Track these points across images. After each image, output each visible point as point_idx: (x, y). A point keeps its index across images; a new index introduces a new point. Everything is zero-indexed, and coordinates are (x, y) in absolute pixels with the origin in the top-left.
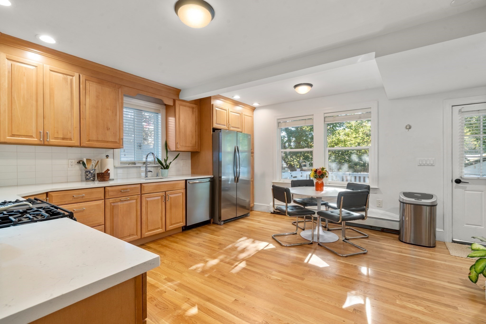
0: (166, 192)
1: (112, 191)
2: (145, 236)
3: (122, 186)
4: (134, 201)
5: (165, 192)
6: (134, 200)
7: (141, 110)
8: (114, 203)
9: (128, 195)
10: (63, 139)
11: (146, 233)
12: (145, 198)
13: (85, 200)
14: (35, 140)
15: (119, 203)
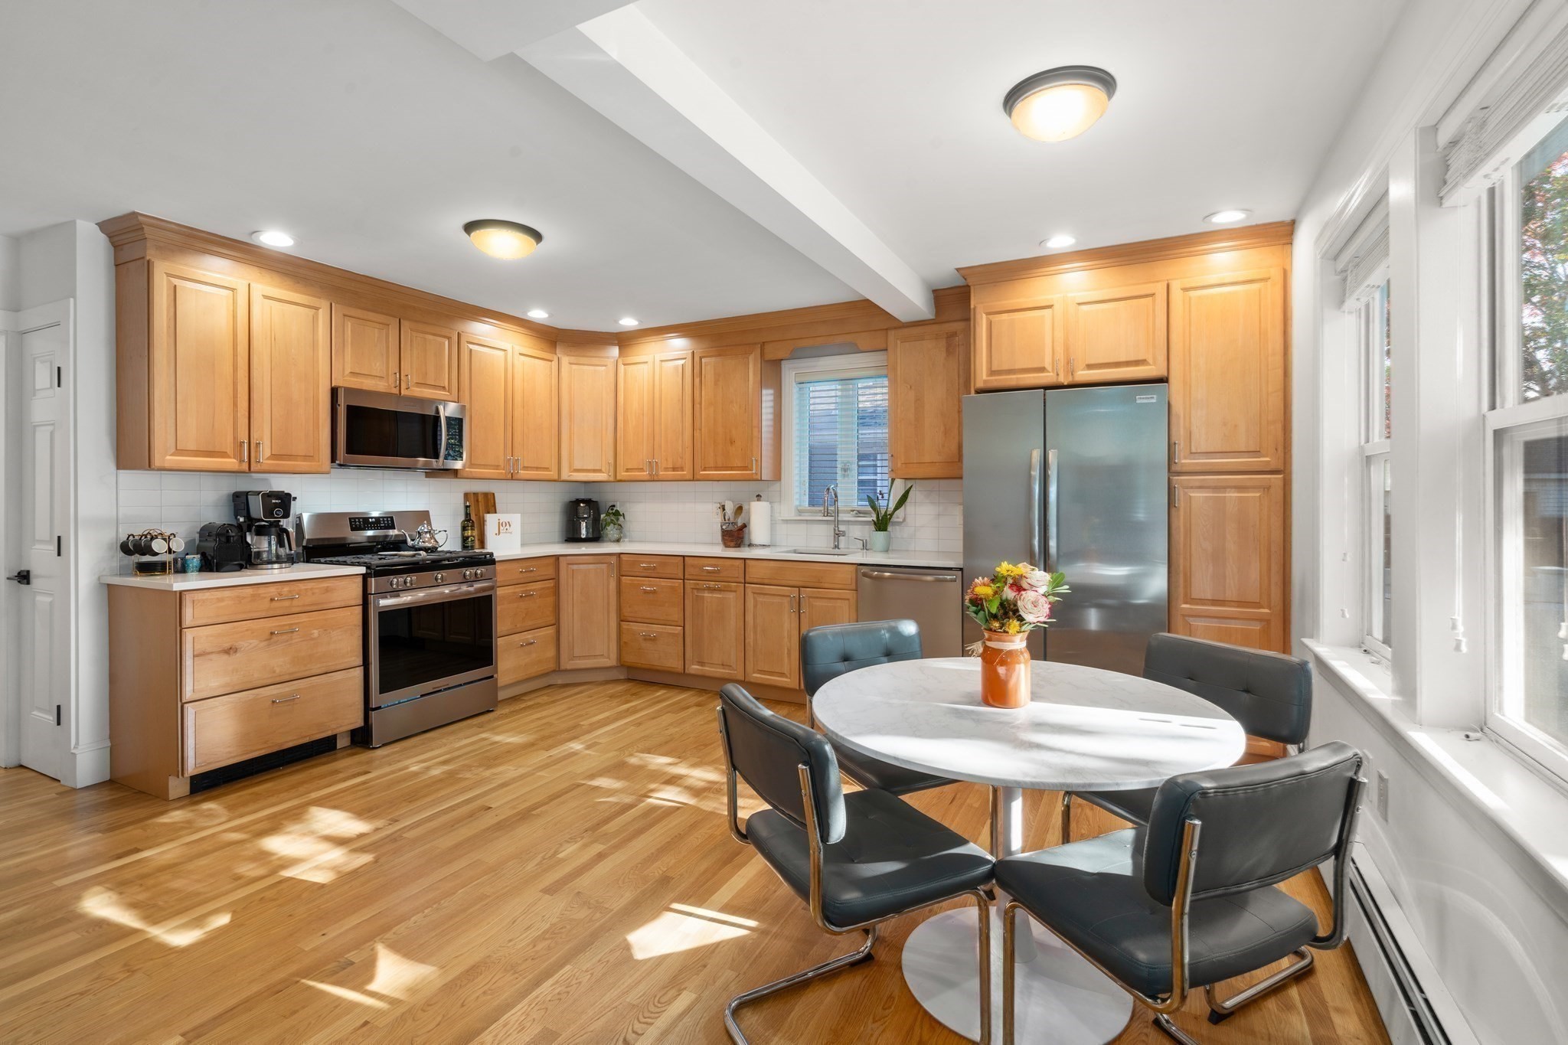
0: (802, 589)
1: (692, 566)
2: (752, 680)
3: (710, 559)
4: (731, 595)
5: (799, 587)
6: (731, 591)
7: (852, 379)
8: (698, 589)
9: (720, 579)
10: (674, 469)
11: (755, 675)
12: (754, 593)
13: (657, 575)
14: (645, 474)
15: (706, 595)
